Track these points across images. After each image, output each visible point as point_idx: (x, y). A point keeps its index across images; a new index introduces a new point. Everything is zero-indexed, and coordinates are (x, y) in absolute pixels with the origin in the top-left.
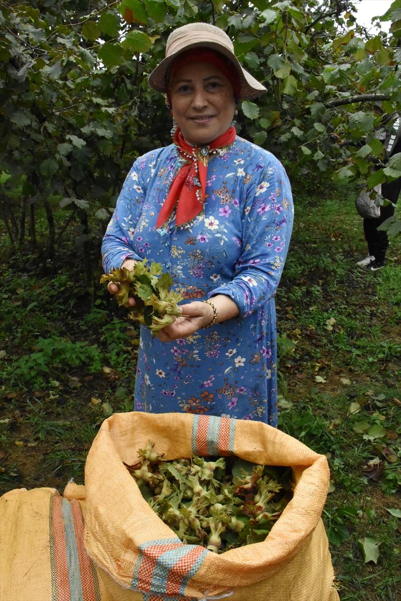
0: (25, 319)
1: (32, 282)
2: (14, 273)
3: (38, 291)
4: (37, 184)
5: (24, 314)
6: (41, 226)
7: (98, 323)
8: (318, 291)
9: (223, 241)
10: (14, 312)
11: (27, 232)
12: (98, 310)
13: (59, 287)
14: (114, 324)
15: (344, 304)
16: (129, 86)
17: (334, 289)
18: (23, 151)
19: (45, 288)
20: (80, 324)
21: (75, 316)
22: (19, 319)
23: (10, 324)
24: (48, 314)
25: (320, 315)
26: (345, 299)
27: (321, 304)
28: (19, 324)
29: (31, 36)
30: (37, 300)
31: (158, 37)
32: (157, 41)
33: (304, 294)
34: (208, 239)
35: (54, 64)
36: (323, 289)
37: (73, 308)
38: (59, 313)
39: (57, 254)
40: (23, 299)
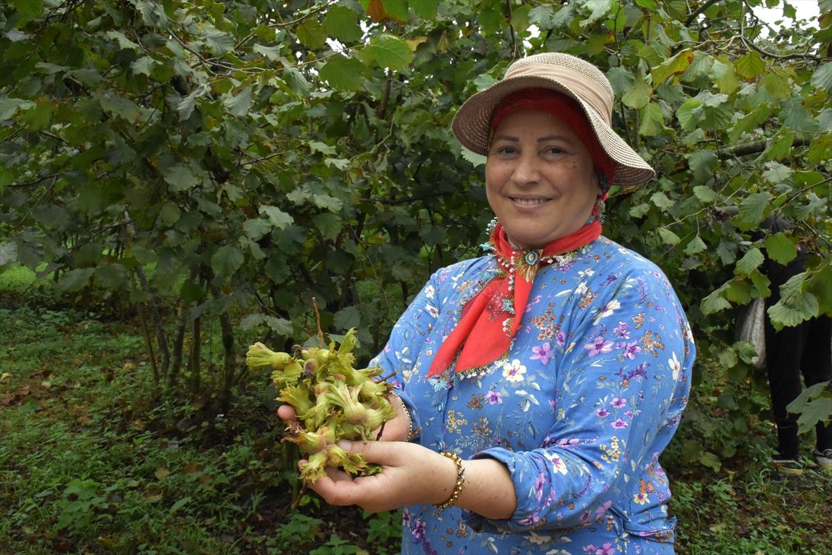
0: (164, 530)
1: (186, 457)
2: (155, 438)
3: (195, 476)
4: (209, 281)
5: (164, 521)
6: (211, 353)
7: (302, 542)
8: (727, 493)
9: (528, 405)
10: (147, 516)
11: (185, 362)
12: (303, 518)
13: (234, 470)
14: (332, 546)
15: (783, 523)
16: (373, 120)
17: (759, 491)
18: (183, 231)
19: (208, 469)
20: (267, 544)
21: (259, 527)
22: (154, 530)
23: (136, 539)
24: (209, 521)
25: (732, 542)
26: (785, 512)
27: (734, 520)
28: (152, 541)
29: (210, 43)
30: (191, 494)
31: (423, 40)
32: (421, 46)
33: (698, 498)
34: (503, 398)
35: (239, 91)
36: (735, 489)
37: (257, 510)
38: (231, 519)
39: (236, 405)
40: (166, 489)
